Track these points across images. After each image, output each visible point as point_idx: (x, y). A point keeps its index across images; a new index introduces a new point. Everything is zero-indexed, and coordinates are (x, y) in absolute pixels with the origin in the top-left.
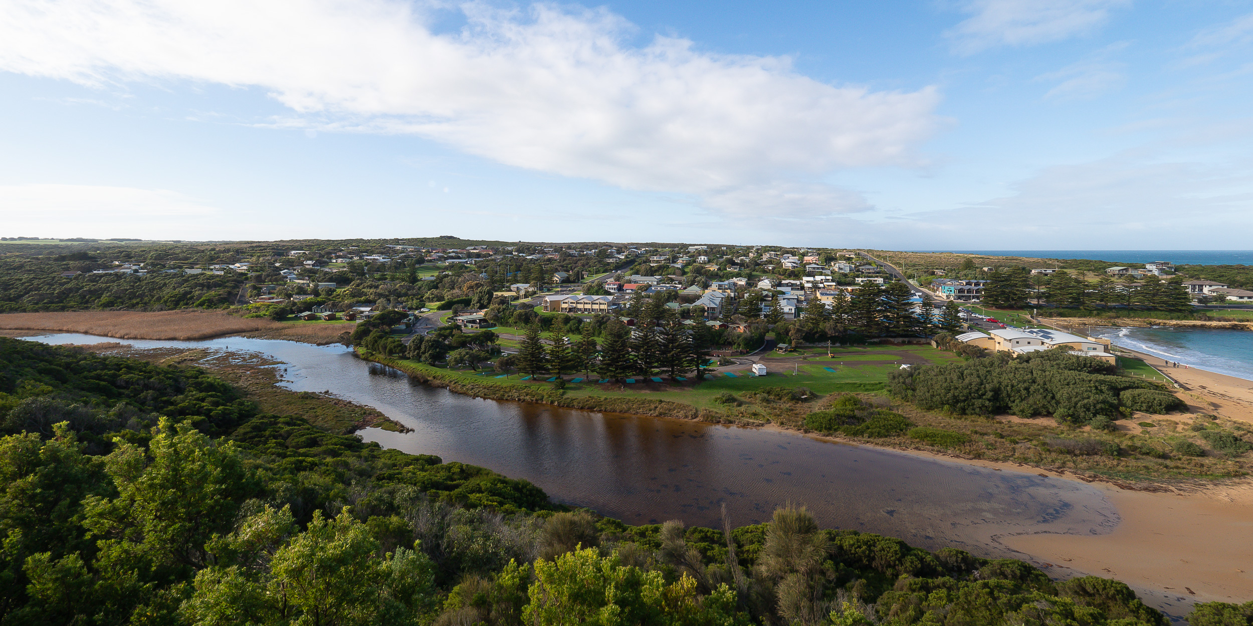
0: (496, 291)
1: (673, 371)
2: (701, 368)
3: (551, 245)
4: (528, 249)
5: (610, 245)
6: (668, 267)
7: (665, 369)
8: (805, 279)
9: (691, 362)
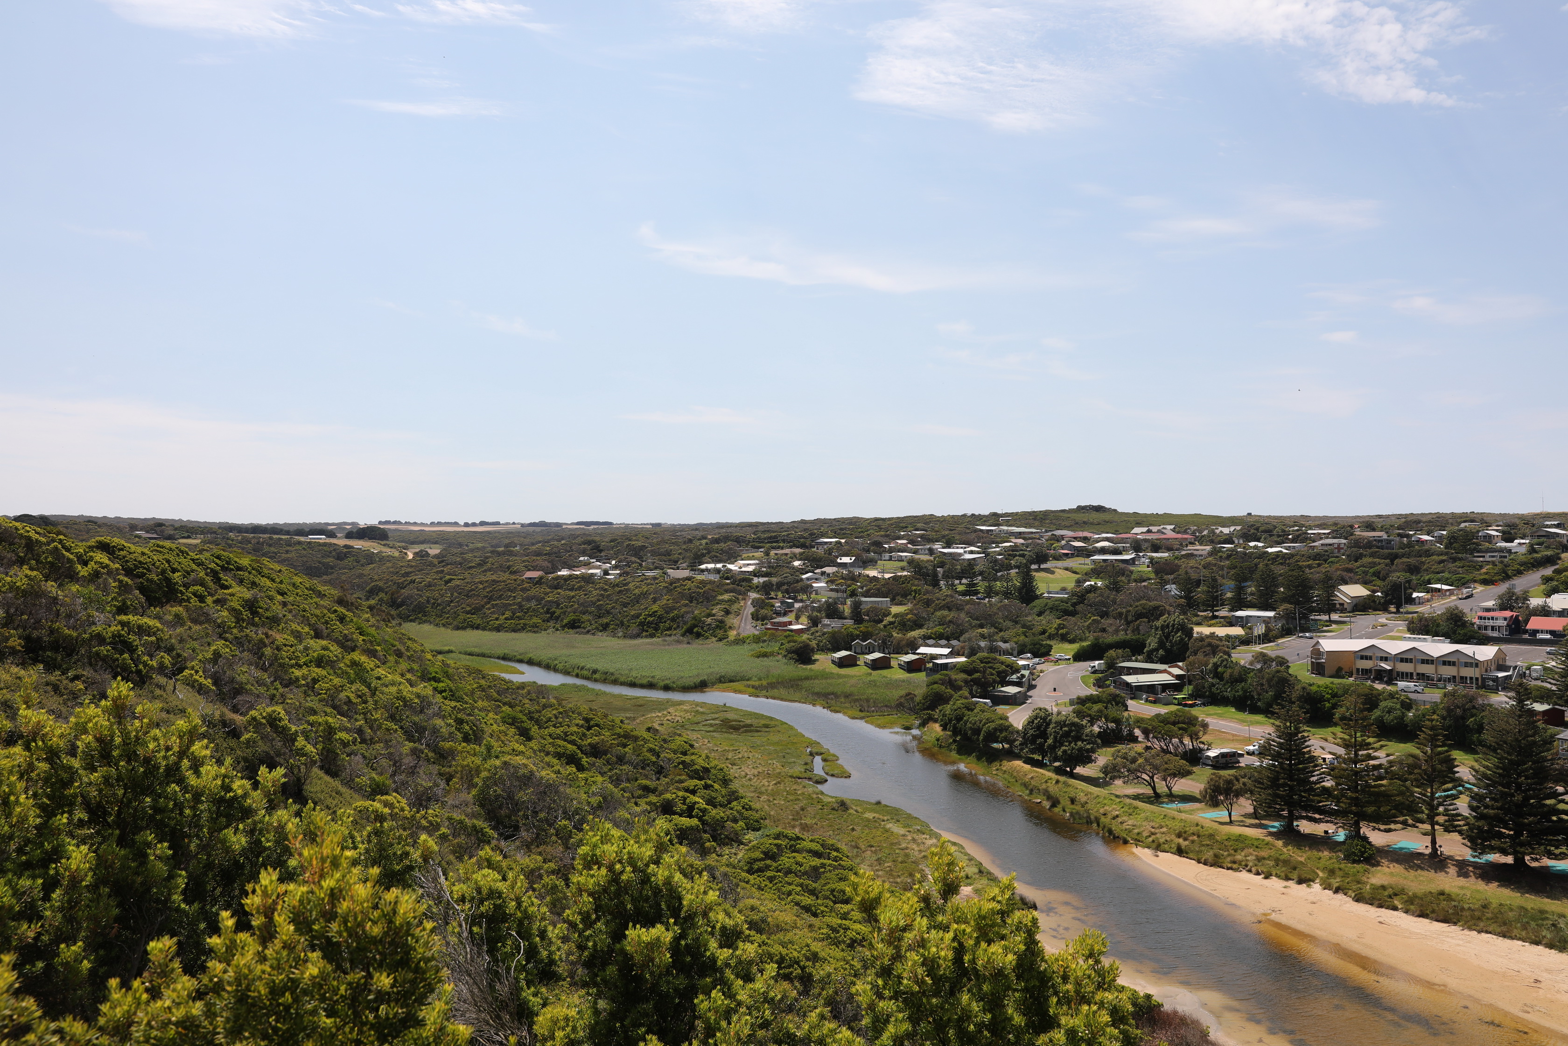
0: (1199, 624)
3: (1322, 522)
4: (1268, 531)
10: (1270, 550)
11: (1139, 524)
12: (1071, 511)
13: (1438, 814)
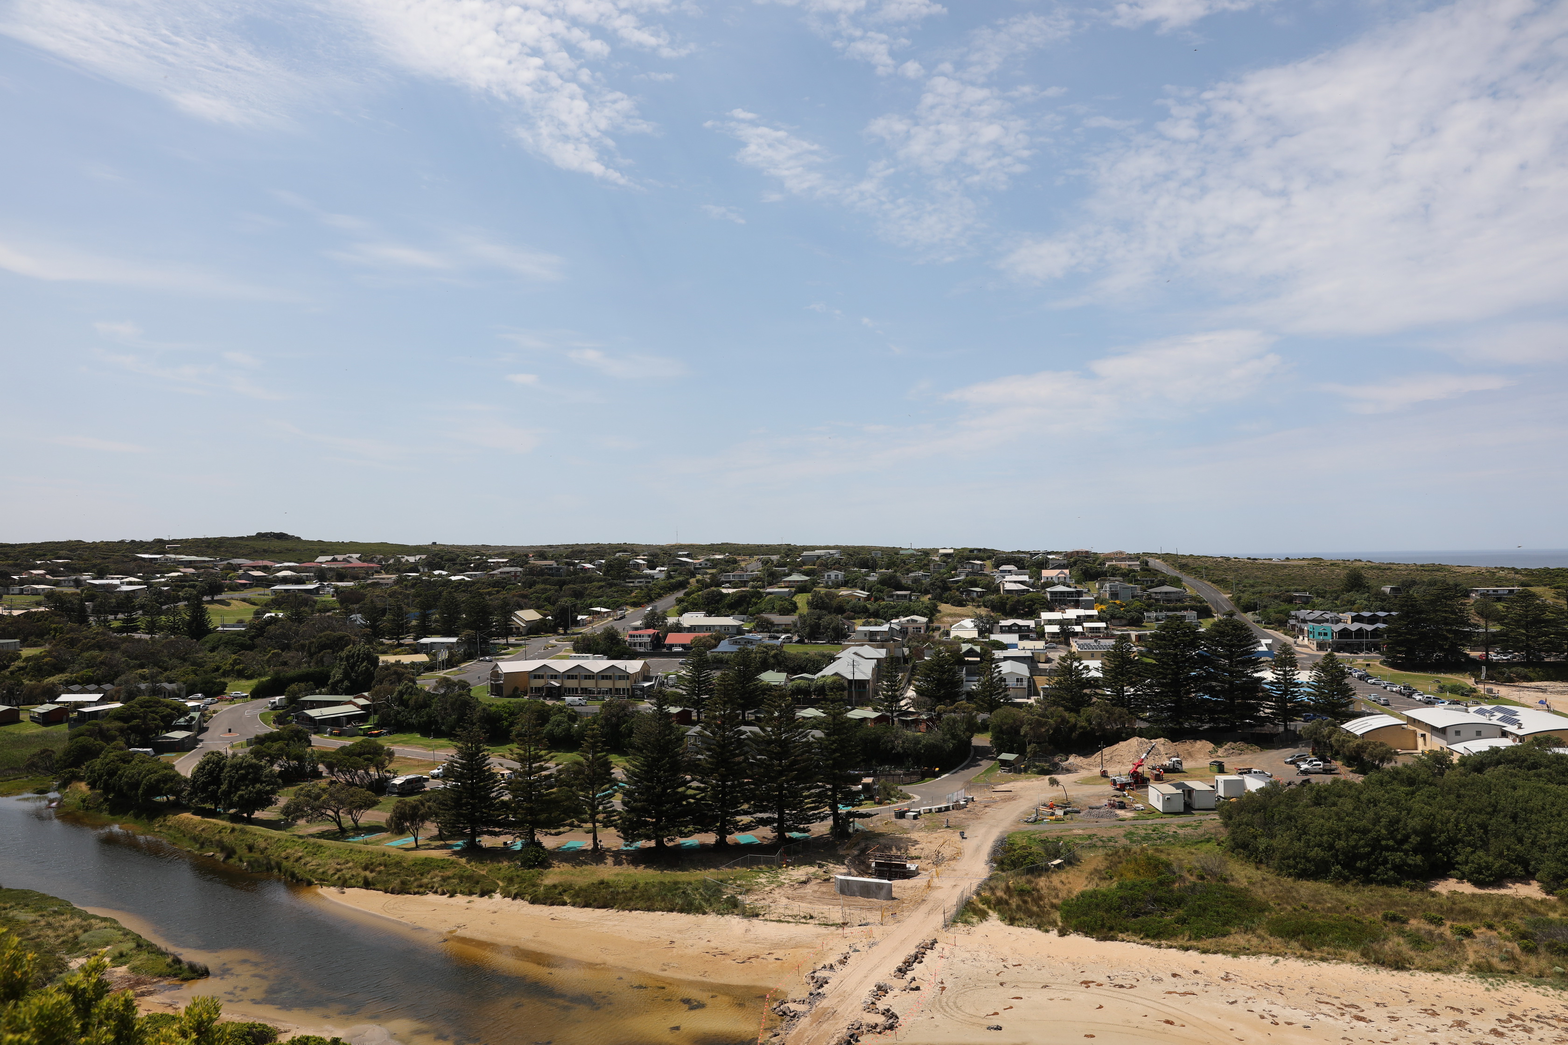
0: (384, 653)
1: (781, 820)
2: (843, 810)
3: (501, 551)
4: (452, 560)
5: (633, 550)
6: (760, 596)
7: (765, 815)
8: (1045, 616)
9: (820, 799)
10: (453, 578)
11: (324, 553)
12: (249, 538)
13: (598, 813)
